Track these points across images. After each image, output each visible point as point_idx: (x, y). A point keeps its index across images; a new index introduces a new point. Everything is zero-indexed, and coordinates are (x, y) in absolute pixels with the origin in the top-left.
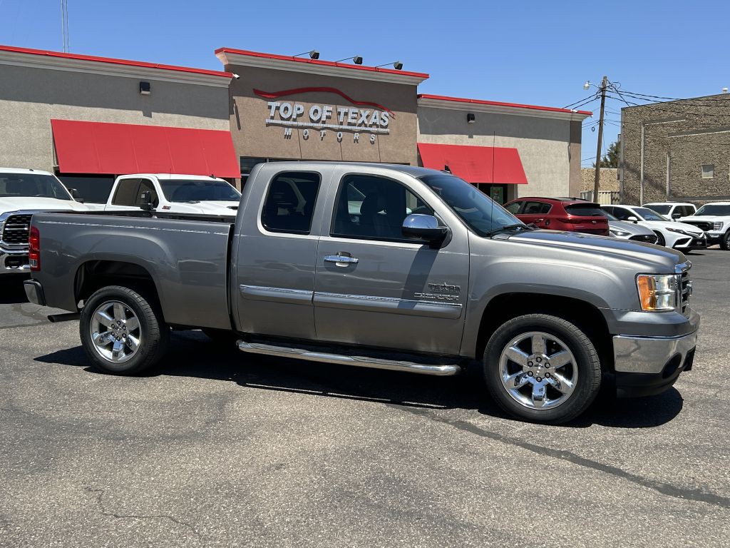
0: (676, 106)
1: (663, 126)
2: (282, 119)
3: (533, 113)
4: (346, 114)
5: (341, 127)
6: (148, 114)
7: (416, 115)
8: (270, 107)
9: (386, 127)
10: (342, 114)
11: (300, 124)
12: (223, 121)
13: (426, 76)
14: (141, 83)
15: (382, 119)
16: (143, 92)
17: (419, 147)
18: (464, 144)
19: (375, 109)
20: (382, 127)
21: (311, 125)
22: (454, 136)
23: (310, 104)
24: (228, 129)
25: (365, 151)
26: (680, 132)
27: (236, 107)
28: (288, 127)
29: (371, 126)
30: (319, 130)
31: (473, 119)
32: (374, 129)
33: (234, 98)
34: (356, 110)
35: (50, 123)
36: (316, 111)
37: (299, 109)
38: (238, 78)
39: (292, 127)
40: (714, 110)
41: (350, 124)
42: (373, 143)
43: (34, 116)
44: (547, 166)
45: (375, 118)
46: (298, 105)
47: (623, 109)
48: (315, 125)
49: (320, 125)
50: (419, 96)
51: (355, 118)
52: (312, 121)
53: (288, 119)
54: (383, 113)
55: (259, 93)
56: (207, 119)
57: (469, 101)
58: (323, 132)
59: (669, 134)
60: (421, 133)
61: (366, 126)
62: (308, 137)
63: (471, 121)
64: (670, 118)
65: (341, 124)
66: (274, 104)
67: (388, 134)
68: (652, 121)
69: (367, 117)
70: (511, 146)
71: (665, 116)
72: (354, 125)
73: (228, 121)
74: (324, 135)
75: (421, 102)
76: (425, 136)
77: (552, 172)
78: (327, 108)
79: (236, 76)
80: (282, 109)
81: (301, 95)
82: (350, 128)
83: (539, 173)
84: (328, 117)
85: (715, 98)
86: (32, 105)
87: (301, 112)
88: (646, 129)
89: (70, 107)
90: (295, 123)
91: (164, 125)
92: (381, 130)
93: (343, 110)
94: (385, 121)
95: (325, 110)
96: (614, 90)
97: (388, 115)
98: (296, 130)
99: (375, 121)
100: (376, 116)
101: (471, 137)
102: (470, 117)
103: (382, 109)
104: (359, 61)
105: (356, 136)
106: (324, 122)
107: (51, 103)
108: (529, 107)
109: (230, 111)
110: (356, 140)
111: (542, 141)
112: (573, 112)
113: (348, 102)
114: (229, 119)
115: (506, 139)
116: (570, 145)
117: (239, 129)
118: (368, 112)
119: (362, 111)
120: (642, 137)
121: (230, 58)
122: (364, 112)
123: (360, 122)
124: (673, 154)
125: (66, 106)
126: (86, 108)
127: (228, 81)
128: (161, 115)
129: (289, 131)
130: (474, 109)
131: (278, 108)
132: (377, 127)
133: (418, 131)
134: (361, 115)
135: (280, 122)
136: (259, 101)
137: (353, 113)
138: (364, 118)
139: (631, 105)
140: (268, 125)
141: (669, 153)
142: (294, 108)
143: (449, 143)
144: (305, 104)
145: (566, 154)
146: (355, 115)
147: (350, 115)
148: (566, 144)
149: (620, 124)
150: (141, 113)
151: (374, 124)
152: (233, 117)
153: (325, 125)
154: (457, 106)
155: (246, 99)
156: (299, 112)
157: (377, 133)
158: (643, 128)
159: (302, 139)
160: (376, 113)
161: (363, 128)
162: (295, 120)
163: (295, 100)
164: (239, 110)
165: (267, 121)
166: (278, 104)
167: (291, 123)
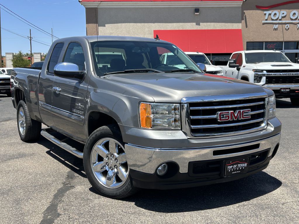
2: (272, 20)
6: (198, 24)
8: (265, 14)
11: (283, 21)
12: (238, 24)
14: (195, 9)
16: (196, 14)
21: (291, 21)
23: (290, 10)
24: (240, 28)
27: (245, 16)
28: (276, 24)
30: (296, 24)
33: (244, 11)
35: (153, 32)
36: (294, 14)
39: (279, 24)
43: (147, 29)
46: (283, 11)
48: (293, 21)
49: (297, 21)
52: (292, 19)
53: (276, 20)
55: (259, 8)
56: (229, 24)
62: (289, 28)
66: (267, 13)
73: (241, 24)
80: (272, 15)
81: (285, 6)
86: (146, 24)
89: (162, 24)
90: (280, 22)
91: (206, 28)
98: (281, 25)
107: (154, 23)
109: (242, 18)
114: (241, 23)
117: (247, 27)
125: (160, 23)
126: (169, 24)
127: (241, 3)
128: (205, 24)
129: (276, 26)
131: (270, 14)
135: (271, 22)
136: (259, 12)
140: (264, 24)
142: (280, 13)
144: (288, 10)
150: (195, 24)
152: (243, 21)
155: (251, 11)
156: (283, 15)
159: (285, 31)
162: (280, 20)
163: (281, 9)
164: (247, 18)
165: (263, 22)
166: (270, 12)
167: (278, 21)
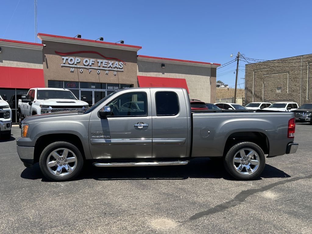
0: (266, 63)
1: (261, 71)
2: (69, 64)
3: (193, 64)
4: (102, 63)
5: (99, 68)
6: (1, 61)
7: (136, 64)
8: (63, 59)
9: (122, 69)
10: (100, 63)
11: (78, 66)
13: (141, 48)
15: (120, 65)
17: (138, 78)
18: (160, 77)
19: (116, 61)
20: (120, 68)
21: (84, 67)
22: (155, 73)
24: (42, 68)
25: (111, 78)
26: (268, 74)
27: (46, 59)
28: (72, 67)
29: (114, 68)
30: (88, 69)
31: (164, 66)
32: (116, 69)
33: (45, 55)
34: (107, 61)
36: (86, 61)
37: (78, 60)
38: (45, 46)
39: (74, 67)
40: (281, 65)
41: (103, 67)
42: (115, 75)
44: (200, 86)
45: (116, 65)
47: (246, 65)
48: (86, 67)
49: (89, 67)
50: (138, 56)
51: (106, 65)
52: (85, 65)
54: (120, 63)
55: (57, 53)
56: (32, 64)
57: (162, 58)
58: (90, 70)
59: (264, 75)
60: (139, 72)
61: (112, 68)
62: (82, 72)
63: (163, 67)
64: (264, 68)
65: (99, 67)
66: (65, 58)
67: (123, 71)
68: (257, 69)
69: (112, 64)
70: (183, 78)
71: (262, 67)
72: (106, 67)
73: (42, 65)
74: (91, 71)
75: (138, 58)
76: (141, 73)
77: (203, 89)
78: (92, 60)
79: (45, 45)
80: (69, 60)
81: (79, 54)
82: (104, 68)
83: (196, 89)
84: (92, 64)
85: (281, 60)
87: (79, 61)
88: (255, 72)
91: (9, 66)
92: (119, 70)
93: (100, 61)
94: (121, 66)
95: (91, 61)
96: (242, 57)
97: (122, 63)
98: (76, 69)
99: (116, 66)
100: (117, 64)
101: (163, 73)
102: (163, 65)
103: (120, 61)
104: (102, 39)
105: (107, 72)
106: (91, 66)
108: (190, 62)
109: (43, 60)
110: (107, 74)
111: (197, 76)
112: (211, 64)
113: (103, 57)
114: (43, 64)
115: (180, 75)
116: (211, 78)
117: (48, 68)
118: (113, 62)
119: (110, 62)
120: (253, 76)
121: (43, 38)
122: (111, 62)
123: (109, 66)
124: (265, 82)
127: (41, 47)
129: (72, 70)
130: (164, 62)
131: (67, 59)
132: (117, 68)
133: (138, 71)
134: (109, 64)
135: (69, 65)
136: (58, 56)
137: (105, 62)
138: (110, 64)
139: (249, 63)
140: (62, 67)
141: (264, 82)
142: (76, 60)
143: (153, 76)
144: (81, 58)
145: (209, 81)
146: (107, 63)
147: (104, 63)
148: (209, 77)
149: (245, 71)
151: (116, 67)
152: (45, 63)
153: (91, 67)
154: (156, 60)
155: (51, 55)
156: (78, 61)
157: (117, 71)
158: (253, 73)
159: (79, 73)
160: (117, 62)
161: (110, 69)
162: (76, 65)
163: (76, 56)
164: (48, 60)
165: (62, 65)
166: (67, 58)
167: (74, 66)
